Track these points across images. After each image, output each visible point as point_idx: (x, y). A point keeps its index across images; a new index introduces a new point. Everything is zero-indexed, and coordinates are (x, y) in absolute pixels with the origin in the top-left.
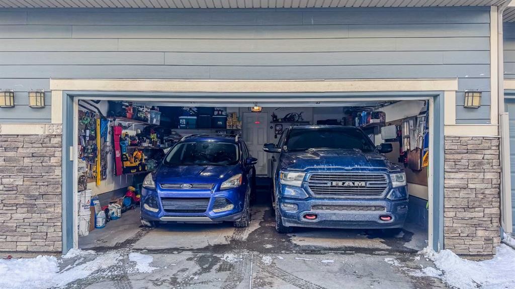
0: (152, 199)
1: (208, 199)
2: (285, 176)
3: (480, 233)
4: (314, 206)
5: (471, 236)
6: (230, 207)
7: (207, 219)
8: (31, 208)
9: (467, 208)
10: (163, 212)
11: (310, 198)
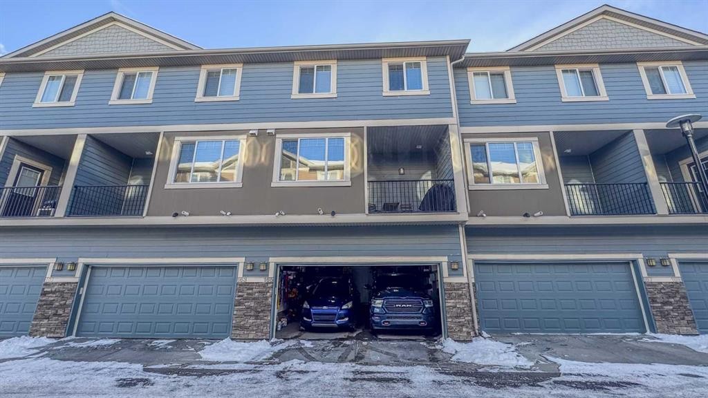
0: (309, 315)
1: (335, 314)
2: (375, 302)
3: (464, 329)
4: (388, 318)
5: (461, 331)
6: (347, 319)
7: (335, 325)
8: (257, 317)
9: (457, 317)
10: (314, 321)
11: (386, 313)
